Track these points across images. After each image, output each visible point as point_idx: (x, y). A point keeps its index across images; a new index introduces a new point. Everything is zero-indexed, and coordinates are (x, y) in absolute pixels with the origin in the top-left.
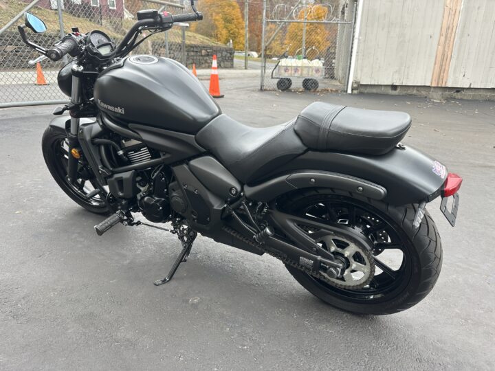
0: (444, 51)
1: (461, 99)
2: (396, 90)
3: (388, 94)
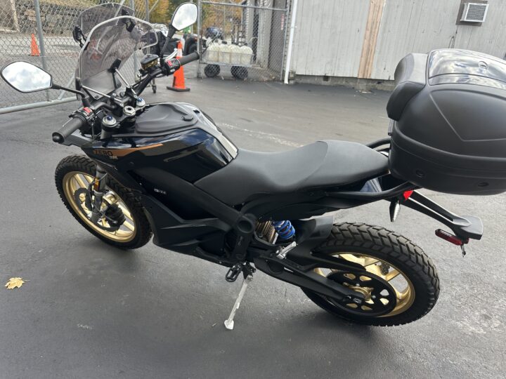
0: (369, 45)
1: (382, 90)
2: (327, 80)
3: (320, 85)
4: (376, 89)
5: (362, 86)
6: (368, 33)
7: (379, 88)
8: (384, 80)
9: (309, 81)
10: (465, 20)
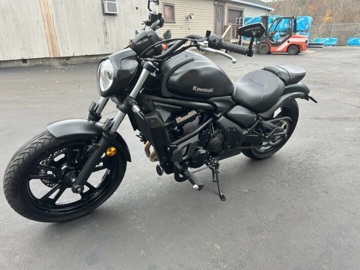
0: (50, 32)
1: (71, 65)
2: (26, 63)
3: (21, 67)
4: (67, 64)
5: (56, 63)
6: (46, 23)
7: (68, 63)
8: (70, 57)
9: (9, 65)
10: (108, 12)
